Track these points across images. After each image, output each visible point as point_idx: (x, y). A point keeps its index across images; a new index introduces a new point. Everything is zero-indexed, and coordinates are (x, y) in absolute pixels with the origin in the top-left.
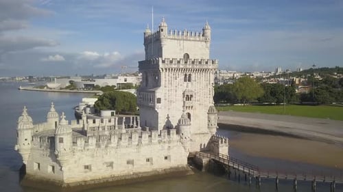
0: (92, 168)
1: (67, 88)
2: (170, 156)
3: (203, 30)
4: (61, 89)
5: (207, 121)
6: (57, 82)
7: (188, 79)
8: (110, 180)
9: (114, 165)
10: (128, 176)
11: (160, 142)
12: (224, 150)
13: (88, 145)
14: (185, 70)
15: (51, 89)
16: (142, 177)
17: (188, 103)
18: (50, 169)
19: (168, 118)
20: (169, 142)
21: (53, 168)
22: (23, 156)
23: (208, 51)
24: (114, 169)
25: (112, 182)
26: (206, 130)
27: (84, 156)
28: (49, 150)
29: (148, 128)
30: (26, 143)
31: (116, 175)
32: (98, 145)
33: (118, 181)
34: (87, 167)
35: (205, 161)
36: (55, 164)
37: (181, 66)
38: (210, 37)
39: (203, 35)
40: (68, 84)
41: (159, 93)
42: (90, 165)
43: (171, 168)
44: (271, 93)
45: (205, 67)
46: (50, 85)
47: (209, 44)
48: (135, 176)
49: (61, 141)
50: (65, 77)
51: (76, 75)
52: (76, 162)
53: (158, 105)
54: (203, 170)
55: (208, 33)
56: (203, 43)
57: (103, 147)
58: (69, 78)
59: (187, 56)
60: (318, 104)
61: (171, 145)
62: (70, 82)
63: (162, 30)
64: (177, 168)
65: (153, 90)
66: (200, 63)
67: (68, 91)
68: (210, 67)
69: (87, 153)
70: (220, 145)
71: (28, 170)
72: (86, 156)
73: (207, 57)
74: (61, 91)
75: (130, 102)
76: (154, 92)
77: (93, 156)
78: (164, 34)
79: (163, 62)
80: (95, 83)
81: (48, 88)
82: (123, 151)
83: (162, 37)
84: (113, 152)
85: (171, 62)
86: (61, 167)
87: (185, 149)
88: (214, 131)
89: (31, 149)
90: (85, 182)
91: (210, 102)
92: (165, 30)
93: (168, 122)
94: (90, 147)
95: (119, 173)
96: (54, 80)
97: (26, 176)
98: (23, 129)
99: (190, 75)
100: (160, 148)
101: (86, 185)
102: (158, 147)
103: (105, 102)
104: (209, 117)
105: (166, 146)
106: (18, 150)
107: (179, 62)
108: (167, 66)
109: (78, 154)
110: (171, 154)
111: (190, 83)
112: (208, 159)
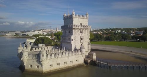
0: (53, 65)
1: (15, 36)
2: (78, 60)
3: (86, 15)
4: (12, 36)
5: (87, 47)
6: (10, 33)
7: (82, 32)
8: (59, 70)
9: (60, 64)
10: (65, 68)
11: (75, 55)
12: (95, 57)
13: (51, 57)
14: (81, 29)
15: (8, 36)
16: (70, 68)
17: (82, 41)
18: (36, 67)
19: (75, 46)
20: (78, 55)
21: (38, 66)
22: (24, 62)
23: (87, 22)
24: (60, 66)
25: (60, 70)
26: (87, 50)
27: (50, 61)
28: (36, 60)
29: (67, 50)
30: (26, 57)
31: (61, 68)
32: (55, 57)
33: (62, 70)
34: (50, 65)
35: (89, 61)
36: (39, 65)
37: (80, 28)
38: (88, 17)
39: (86, 17)
40: (15, 34)
41: (73, 37)
42: (52, 65)
43: (79, 64)
44: (96, 37)
45: (87, 28)
46: (7, 35)
47: (88, 20)
48: (67, 68)
49: (43, 56)
50: (13, 31)
51: (18, 31)
52: (47, 63)
53: (72, 42)
54: (89, 64)
55: (88, 16)
56: (86, 20)
57: (56, 57)
58: (15, 32)
59: (81, 24)
60: (111, 41)
61: (78, 56)
62: (16, 33)
63: (73, 14)
64: (80, 64)
65: (70, 36)
66: (86, 26)
67: (15, 37)
68: (89, 28)
69: (51, 60)
70: (94, 55)
71: (26, 68)
72: (51, 61)
73: (87, 24)
74: (12, 37)
75: (49, 41)
76: (71, 37)
77: (53, 61)
78: (74, 16)
79: (74, 26)
80: (27, 34)
81: (6, 35)
82: (63, 58)
83: (73, 17)
84: (60, 59)
85: (77, 26)
86: (42, 66)
87: (83, 57)
88: (90, 50)
89: (28, 59)
90: (51, 71)
91: (88, 40)
92: (74, 14)
93: (75, 48)
94: (52, 58)
95: (62, 67)
96: (8, 33)
97: (25, 70)
98: (25, 52)
99: (82, 31)
100: (75, 57)
101: (51, 72)
102: (74, 57)
103: (39, 41)
104: (88, 46)
105: (77, 56)
106: (22, 60)
107: (79, 26)
108: (75, 28)
109: (48, 61)
110: (79, 59)
111: (82, 34)
112: (90, 61)
